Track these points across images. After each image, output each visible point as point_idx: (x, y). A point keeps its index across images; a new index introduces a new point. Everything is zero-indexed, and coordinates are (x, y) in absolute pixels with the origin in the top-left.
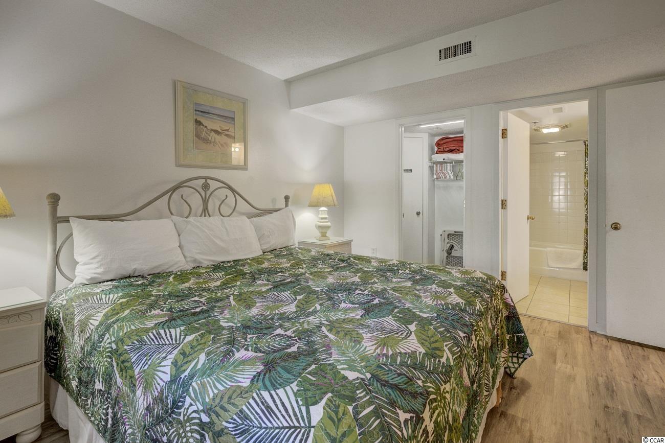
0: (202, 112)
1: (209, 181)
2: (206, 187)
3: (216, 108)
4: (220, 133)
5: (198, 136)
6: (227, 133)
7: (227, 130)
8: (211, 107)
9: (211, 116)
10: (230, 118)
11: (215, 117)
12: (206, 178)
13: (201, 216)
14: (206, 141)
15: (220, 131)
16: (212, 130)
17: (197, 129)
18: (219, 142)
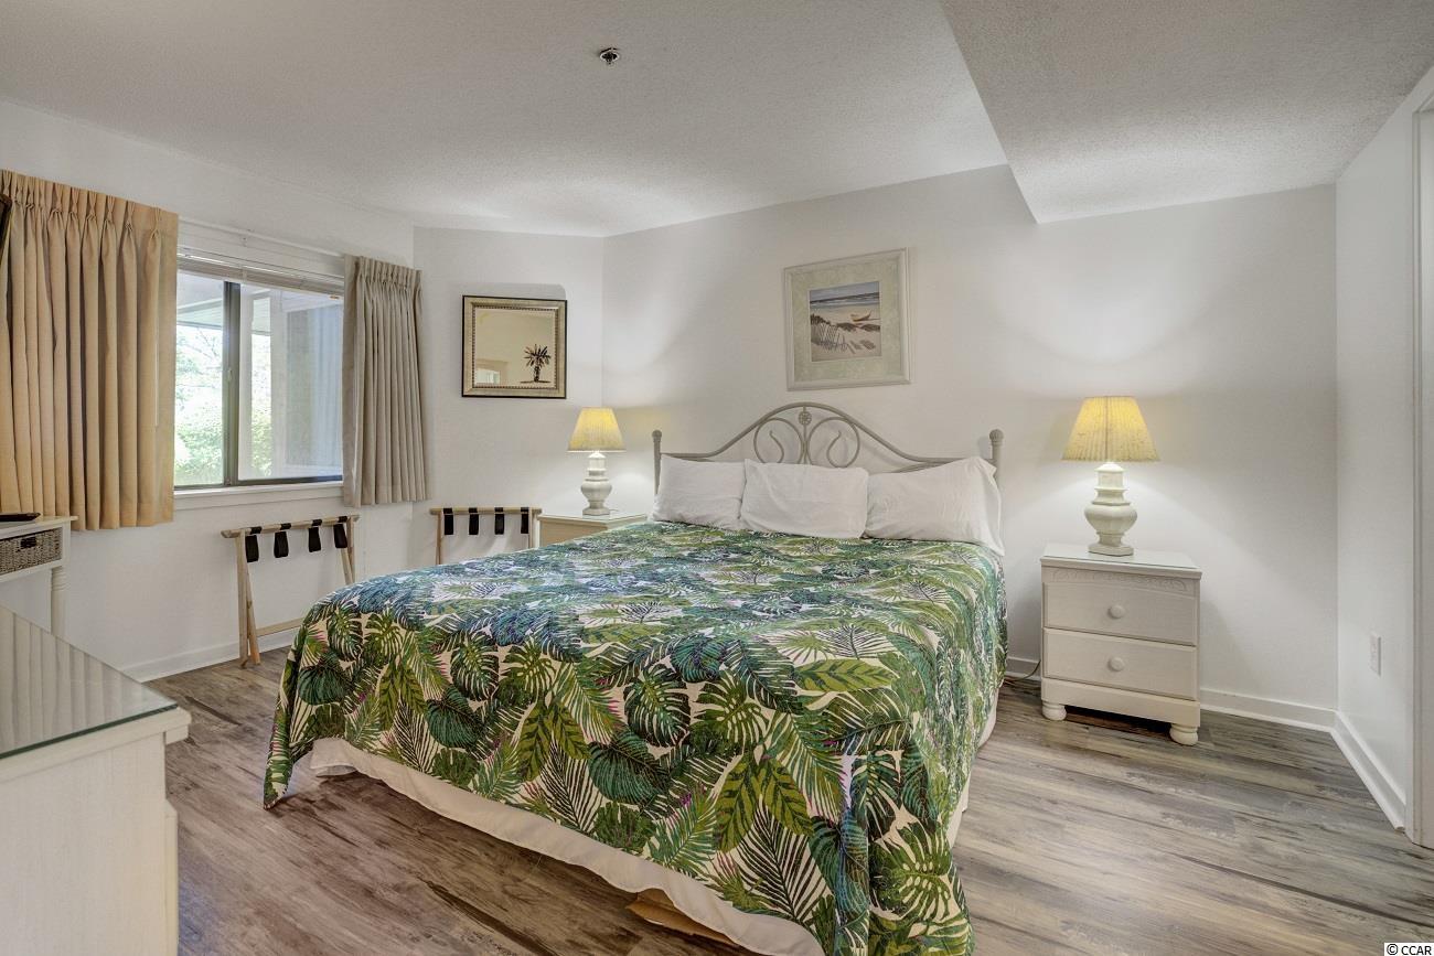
0: (821, 301)
1: (809, 409)
2: (805, 418)
3: (840, 288)
4: (854, 326)
5: (816, 340)
6: (865, 323)
7: (866, 319)
8: (835, 289)
9: (836, 303)
10: (869, 295)
11: (843, 302)
12: (805, 405)
13: (799, 463)
14: (828, 344)
15: (853, 323)
16: (839, 325)
17: (813, 330)
18: (852, 343)
